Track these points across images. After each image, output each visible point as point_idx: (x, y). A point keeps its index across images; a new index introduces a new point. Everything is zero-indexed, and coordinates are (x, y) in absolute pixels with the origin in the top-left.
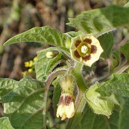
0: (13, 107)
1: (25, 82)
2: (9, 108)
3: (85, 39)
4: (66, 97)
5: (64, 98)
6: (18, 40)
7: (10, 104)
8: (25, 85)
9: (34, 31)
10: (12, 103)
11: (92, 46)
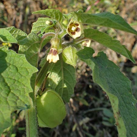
0: (25, 48)
1: (33, 35)
2: (22, 49)
3: (76, 23)
4: (54, 51)
5: (53, 50)
6: (41, 13)
7: (23, 47)
8: (32, 37)
9: (52, 11)
10: (24, 46)
11: (77, 28)
